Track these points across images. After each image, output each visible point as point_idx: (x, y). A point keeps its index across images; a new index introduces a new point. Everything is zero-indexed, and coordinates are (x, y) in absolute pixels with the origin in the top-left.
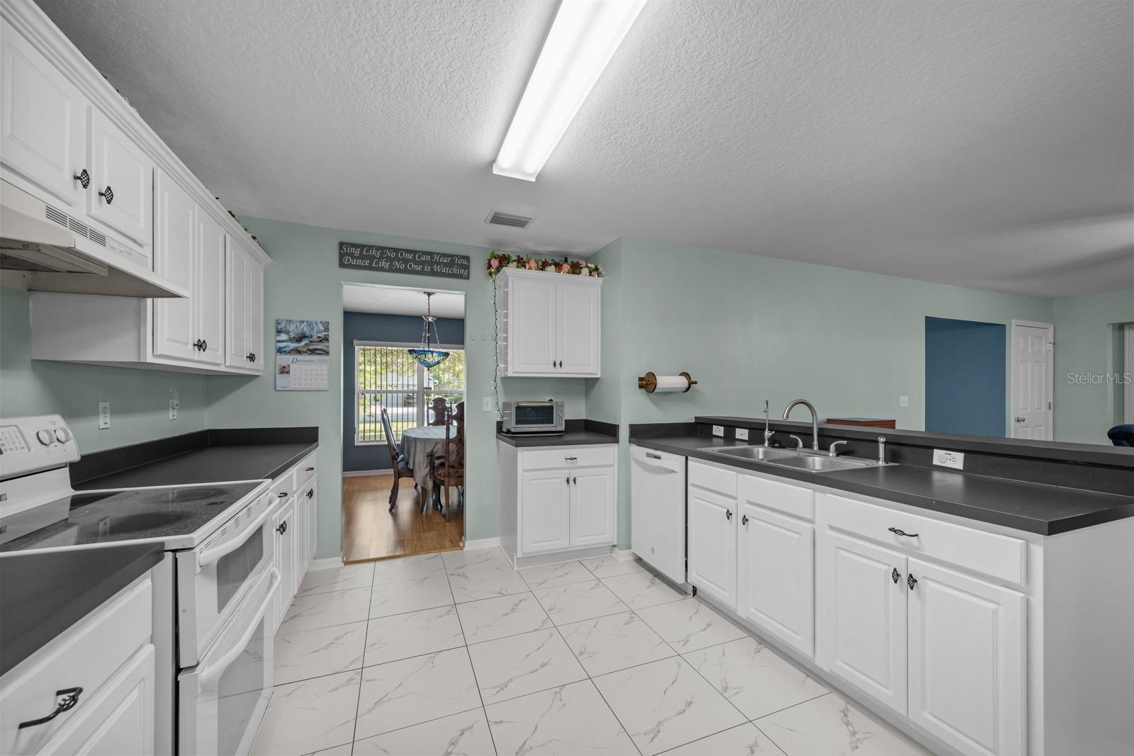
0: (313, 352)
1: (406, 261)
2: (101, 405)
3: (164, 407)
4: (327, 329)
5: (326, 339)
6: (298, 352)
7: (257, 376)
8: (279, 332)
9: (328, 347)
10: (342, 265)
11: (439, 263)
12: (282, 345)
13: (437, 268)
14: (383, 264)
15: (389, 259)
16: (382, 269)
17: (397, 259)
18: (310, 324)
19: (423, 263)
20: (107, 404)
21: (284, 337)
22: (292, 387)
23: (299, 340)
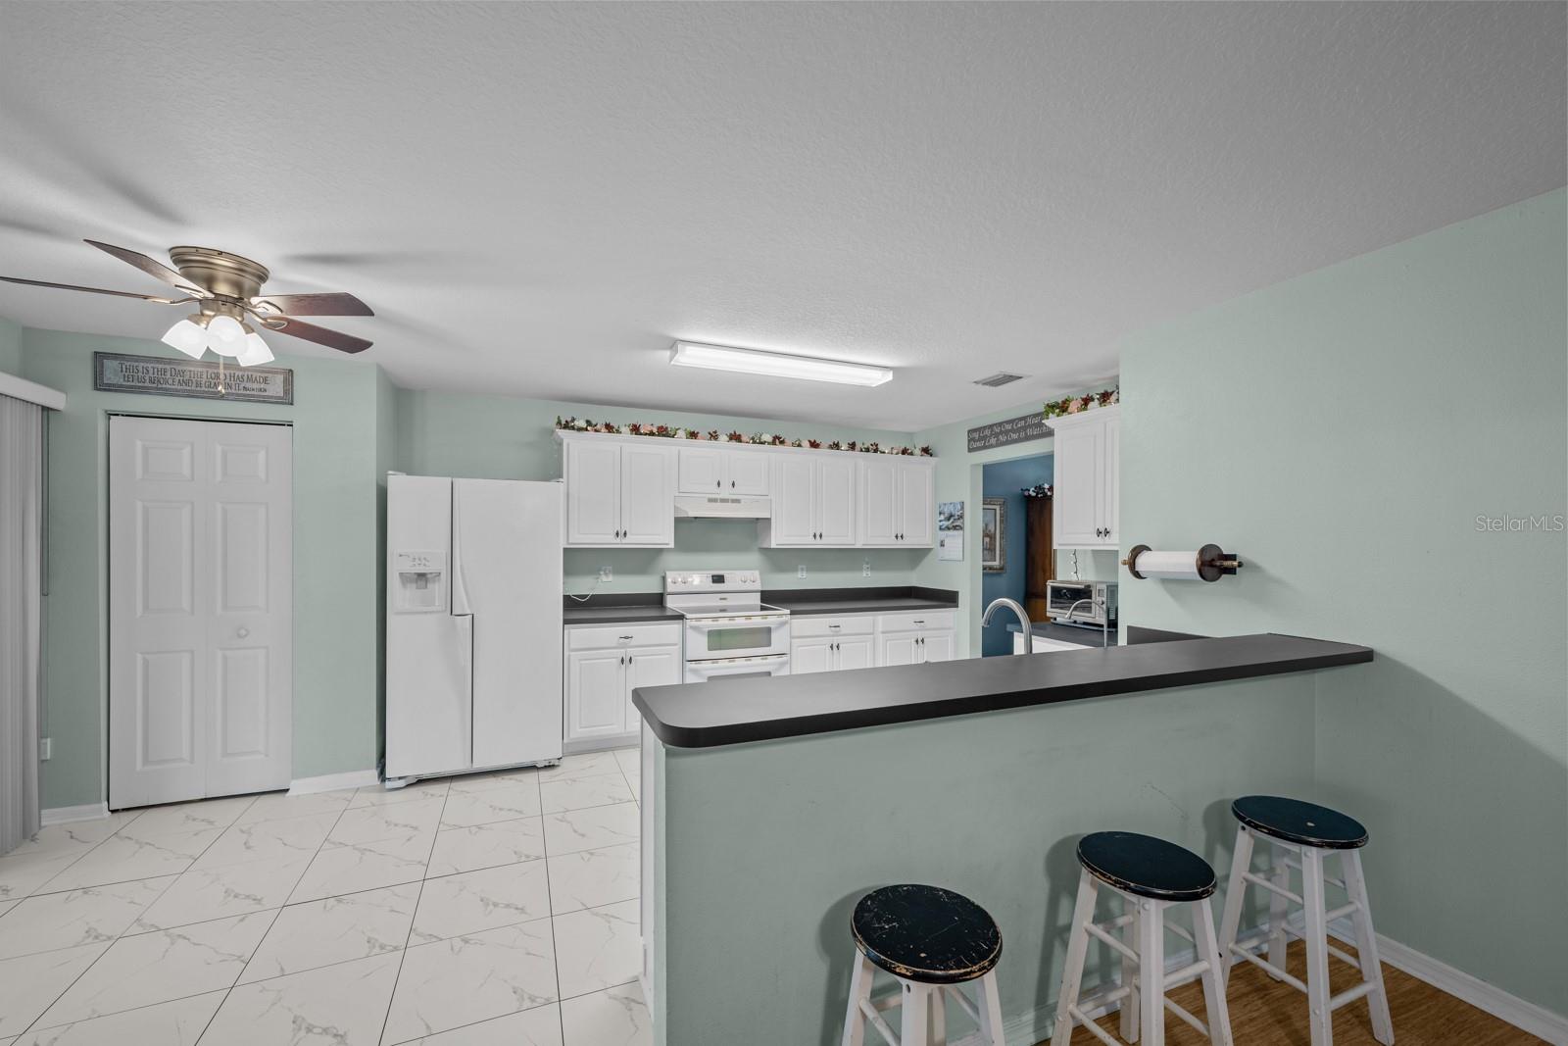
0: (955, 528)
1: (1007, 432)
2: (800, 567)
3: (861, 569)
4: (962, 508)
5: (961, 517)
6: (948, 528)
7: (930, 550)
8: (940, 513)
9: (963, 523)
10: (970, 450)
11: (1030, 426)
12: (941, 523)
13: (1029, 432)
14: (993, 441)
15: (997, 435)
16: (991, 446)
17: (1001, 433)
18: (954, 504)
19: (1018, 430)
20: (804, 567)
21: (942, 517)
22: (947, 558)
23: (949, 520)
